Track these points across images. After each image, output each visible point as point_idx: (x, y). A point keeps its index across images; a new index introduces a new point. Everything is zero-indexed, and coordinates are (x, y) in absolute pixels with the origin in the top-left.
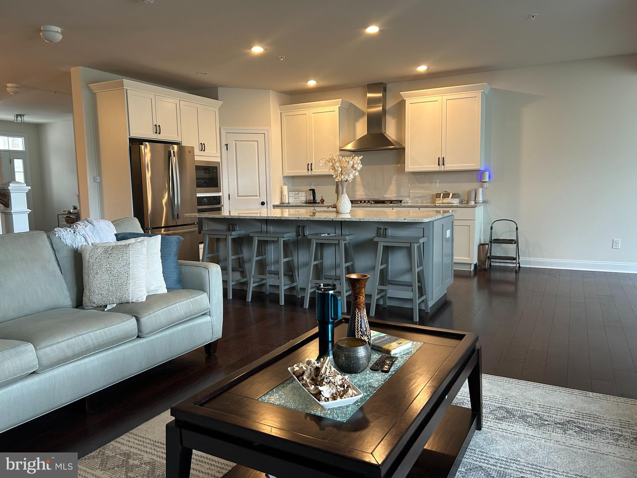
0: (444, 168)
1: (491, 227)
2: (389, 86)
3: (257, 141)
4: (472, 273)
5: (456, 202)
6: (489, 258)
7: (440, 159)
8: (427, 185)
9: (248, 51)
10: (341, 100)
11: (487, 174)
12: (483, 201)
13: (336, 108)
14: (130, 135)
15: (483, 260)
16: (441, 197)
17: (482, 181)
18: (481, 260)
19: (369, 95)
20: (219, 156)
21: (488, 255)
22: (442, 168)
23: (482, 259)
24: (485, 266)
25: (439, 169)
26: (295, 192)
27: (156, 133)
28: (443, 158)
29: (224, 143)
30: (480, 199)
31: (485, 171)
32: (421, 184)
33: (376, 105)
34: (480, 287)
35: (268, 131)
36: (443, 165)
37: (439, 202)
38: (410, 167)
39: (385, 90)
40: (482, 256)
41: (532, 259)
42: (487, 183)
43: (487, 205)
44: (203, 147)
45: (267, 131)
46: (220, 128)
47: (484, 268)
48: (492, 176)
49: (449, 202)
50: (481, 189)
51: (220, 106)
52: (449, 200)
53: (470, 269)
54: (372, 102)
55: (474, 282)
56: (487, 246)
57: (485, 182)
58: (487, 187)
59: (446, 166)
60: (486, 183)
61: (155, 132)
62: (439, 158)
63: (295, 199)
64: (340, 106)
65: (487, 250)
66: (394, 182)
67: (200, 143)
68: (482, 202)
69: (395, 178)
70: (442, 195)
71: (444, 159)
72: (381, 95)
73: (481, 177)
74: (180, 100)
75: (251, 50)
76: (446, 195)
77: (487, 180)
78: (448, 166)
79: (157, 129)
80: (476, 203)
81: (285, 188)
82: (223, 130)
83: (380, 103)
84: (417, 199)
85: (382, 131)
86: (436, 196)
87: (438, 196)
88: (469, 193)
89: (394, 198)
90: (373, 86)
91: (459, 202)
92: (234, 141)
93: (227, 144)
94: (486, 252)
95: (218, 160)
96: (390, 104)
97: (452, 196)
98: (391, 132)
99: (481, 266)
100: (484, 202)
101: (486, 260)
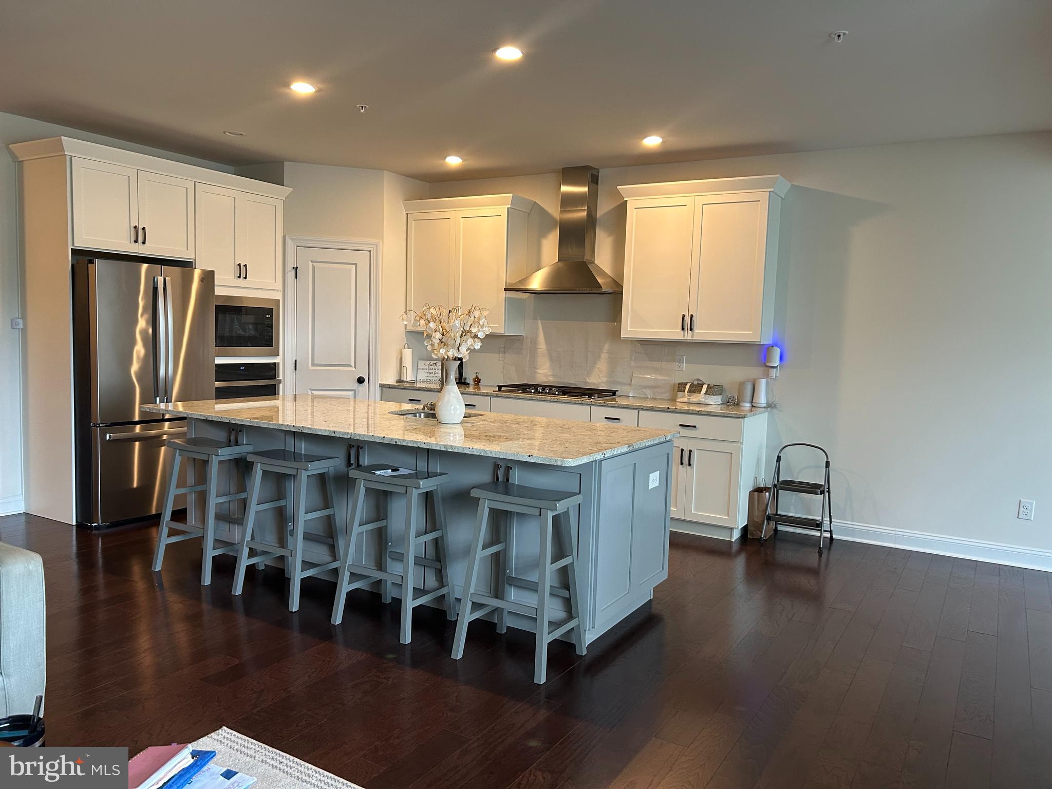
0: (692, 337)
1: (778, 456)
2: (602, 174)
3: (356, 264)
4: (735, 548)
5: (714, 402)
6: (769, 518)
7: (686, 318)
8: (664, 365)
9: (286, 90)
10: (511, 195)
11: (777, 352)
12: (767, 403)
13: (503, 211)
14: (73, 245)
15: (757, 522)
16: (686, 391)
17: (768, 364)
18: (754, 521)
19: (565, 189)
20: (281, 288)
21: (769, 511)
22: (689, 336)
23: (756, 520)
24: (761, 532)
25: (684, 336)
26: (429, 362)
27: (136, 242)
28: (692, 316)
29: (290, 265)
30: (762, 399)
31: (773, 346)
32: (654, 362)
33: (577, 207)
34: (751, 576)
35: (377, 246)
36: (691, 329)
37: (683, 398)
38: (630, 328)
39: (594, 181)
40: (756, 513)
41: (858, 525)
42: (777, 370)
43: (775, 411)
44: (242, 272)
45: (374, 247)
46: (284, 237)
47: (759, 538)
48: (787, 356)
49: (701, 401)
50: (763, 381)
51: (285, 197)
52: (701, 397)
53: (731, 537)
54: (568, 202)
55: (739, 564)
56: (767, 494)
57: (773, 367)
58: (776, 376)
59: (697, 331)
60: (775, 370)
61: (133, 239)
62: (684, 316)
63: (428, 375)
64: (509, 206)
65: (766, 503)
66: (604, 356)
67: (237, 263)
68: (765, 405)
69: (606, 347)
70: (688, 386)
71: (694, 319)
72: (584, 189)
73: (765, 357)
74: (195, 182)
75: (290, 88)
76: (696, 388)
77: (776, 363)
78: (702, 333)
79: (139, 235)
80: (753, 406)
81: (408, 354)
82: (289, 240)
83: (583, 205)
84: (644, 390)
85: (585, 258)
86: (679, 387)
87: (681, 387)
88: (742, 385)
89: (602, 385)
90: (571, 173)
91: (721, 402)
92: (310, 263)
93: (297, 268)
94: (764, 507)
95: (278, 296)
96: (604, 208)
97: (707, 391)
98: (603, 259)
99: (754, 532)
100: (770, 406)
101: (764, 521)
